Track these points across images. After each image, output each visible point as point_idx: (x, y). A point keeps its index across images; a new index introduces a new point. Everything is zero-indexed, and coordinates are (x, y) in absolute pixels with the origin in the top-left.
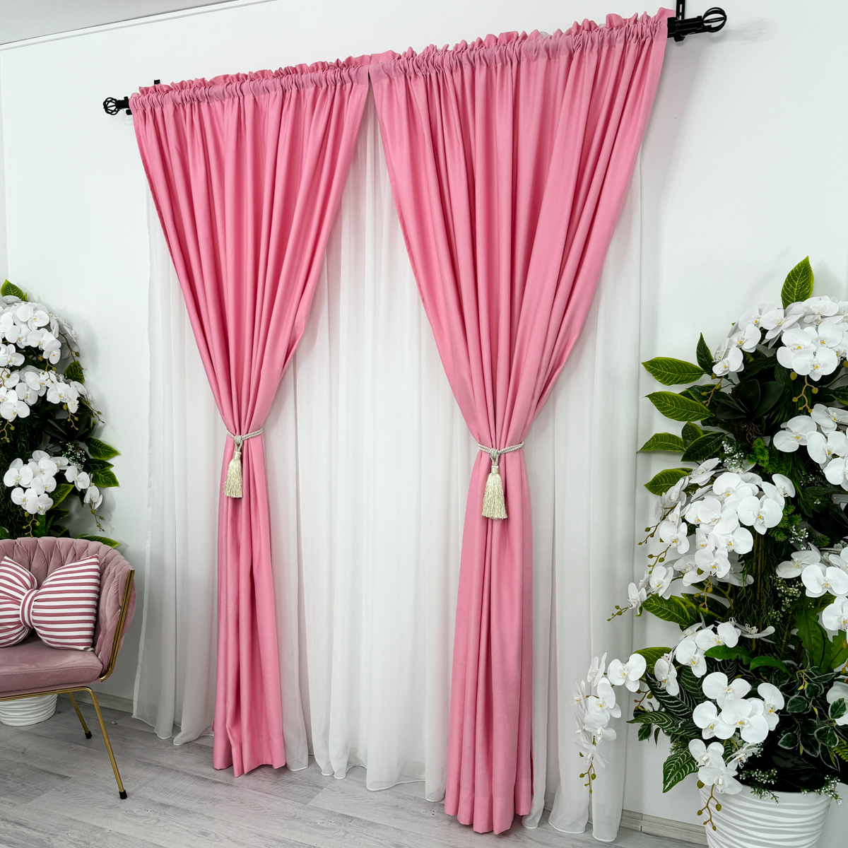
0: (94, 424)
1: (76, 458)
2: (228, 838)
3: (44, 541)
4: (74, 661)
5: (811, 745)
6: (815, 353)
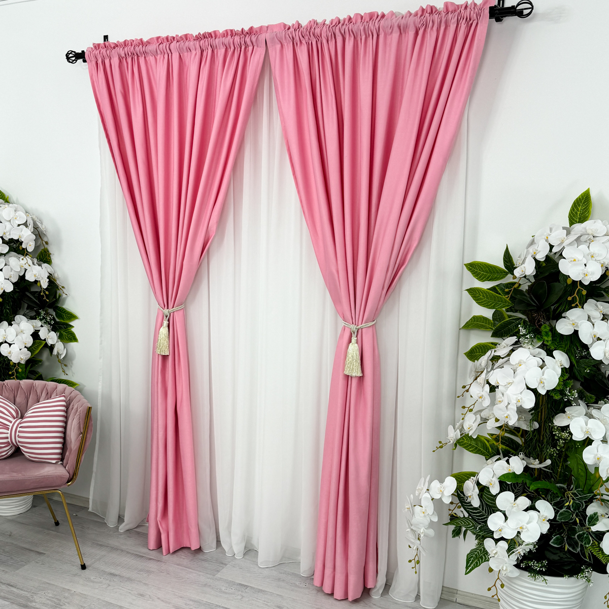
0: (60, 296)
1: (47, 321)
2: (159, 598)
3: (24, 382)
4: (49, 471)
5: (573, 544)
6: (585, 265)
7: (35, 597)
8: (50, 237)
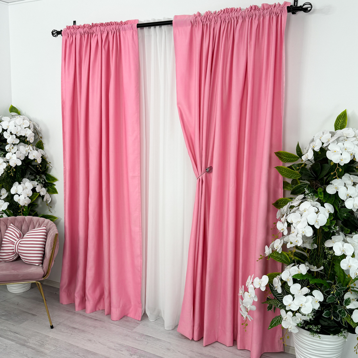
0: (48, 168)
1: (40, 182)
2: (99, 342)
5: (337, 316)
6: (341, 154)
7: (29, 340)
8: (43, 134)
